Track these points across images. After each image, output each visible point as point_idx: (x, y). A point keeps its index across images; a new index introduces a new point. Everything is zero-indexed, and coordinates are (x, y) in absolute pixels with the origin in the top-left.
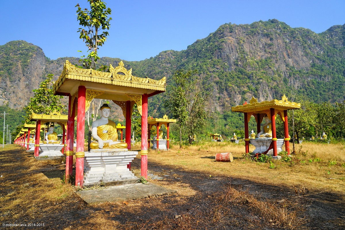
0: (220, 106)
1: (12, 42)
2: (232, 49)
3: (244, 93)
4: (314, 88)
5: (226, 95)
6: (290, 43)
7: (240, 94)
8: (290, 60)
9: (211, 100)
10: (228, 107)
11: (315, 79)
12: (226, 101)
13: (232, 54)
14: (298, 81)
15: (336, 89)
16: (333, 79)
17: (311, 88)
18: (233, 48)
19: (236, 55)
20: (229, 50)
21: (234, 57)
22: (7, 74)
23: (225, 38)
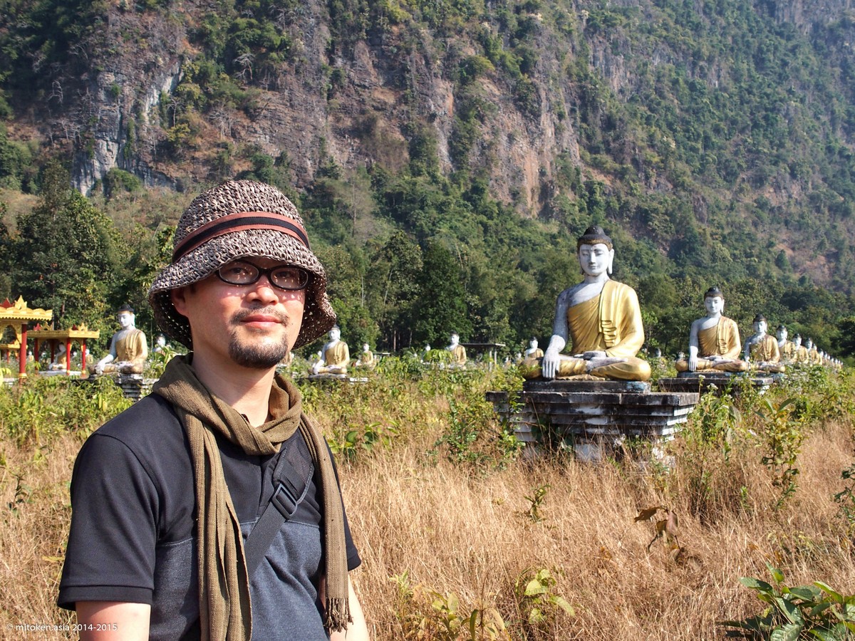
0: (340, 133)
3: (470, 71)
4: (678, 111)
5: (370, 67)
7: (447, 76)
9: (295, 86)
10: (391, 146)
11: (678, 65)
12: (377, 109)
14: (621, 59)
15: (756, 125)
16: (737, 80)
17: (668, 109)
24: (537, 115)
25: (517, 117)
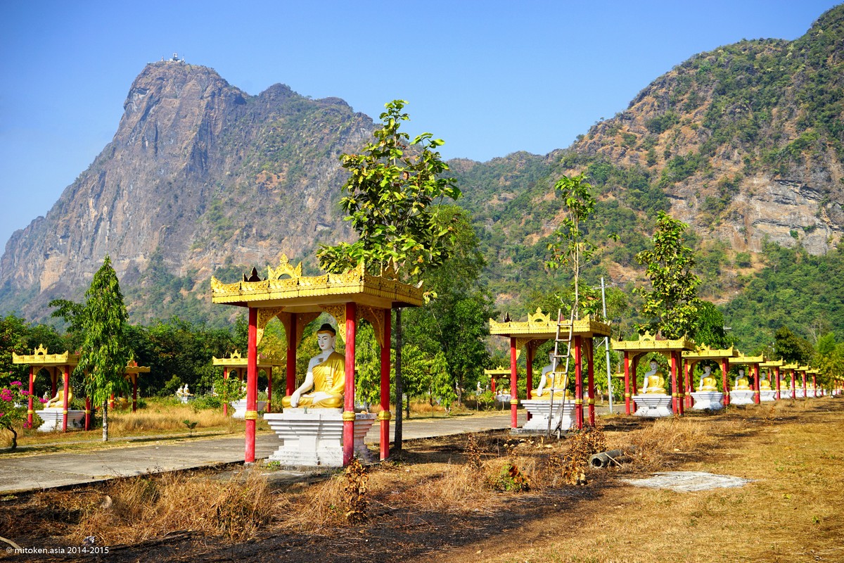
1: (827, 14)
22: (825, 138)
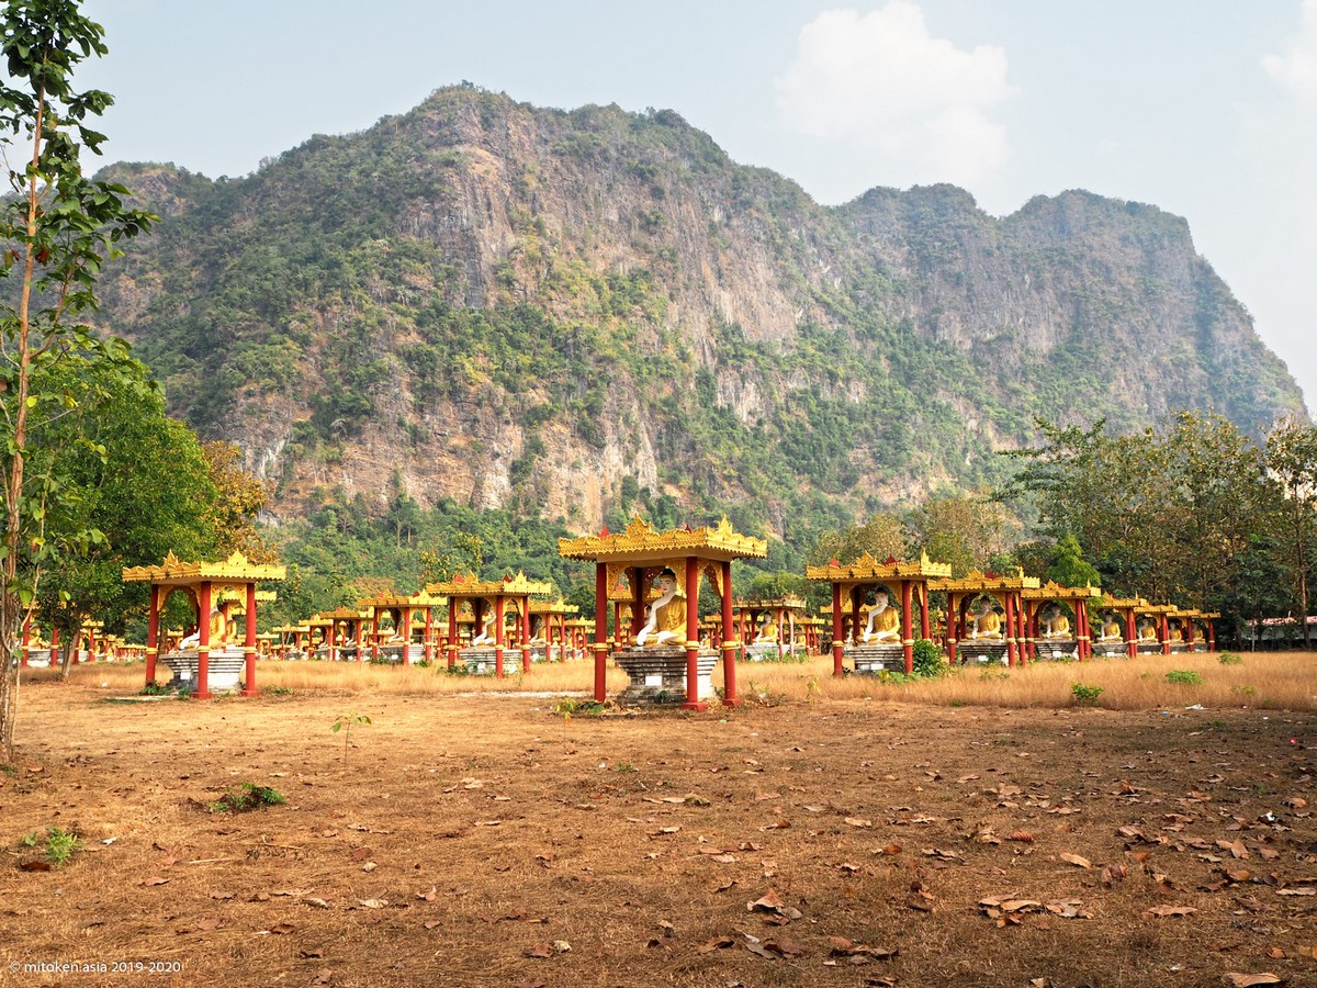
2: (489, 205)
3: (536, 417)
4: (808, 425)
5: (451, 421)
6: (727, 225)
7: (518, 422)
8: (726, 296)
13: (486, 232)
18: (495, 201)
19: (503, 237)
20: (475, 207)
21: (494, 247)
23: (460, 149)
24: (601, 447)
25: (583, 451)
